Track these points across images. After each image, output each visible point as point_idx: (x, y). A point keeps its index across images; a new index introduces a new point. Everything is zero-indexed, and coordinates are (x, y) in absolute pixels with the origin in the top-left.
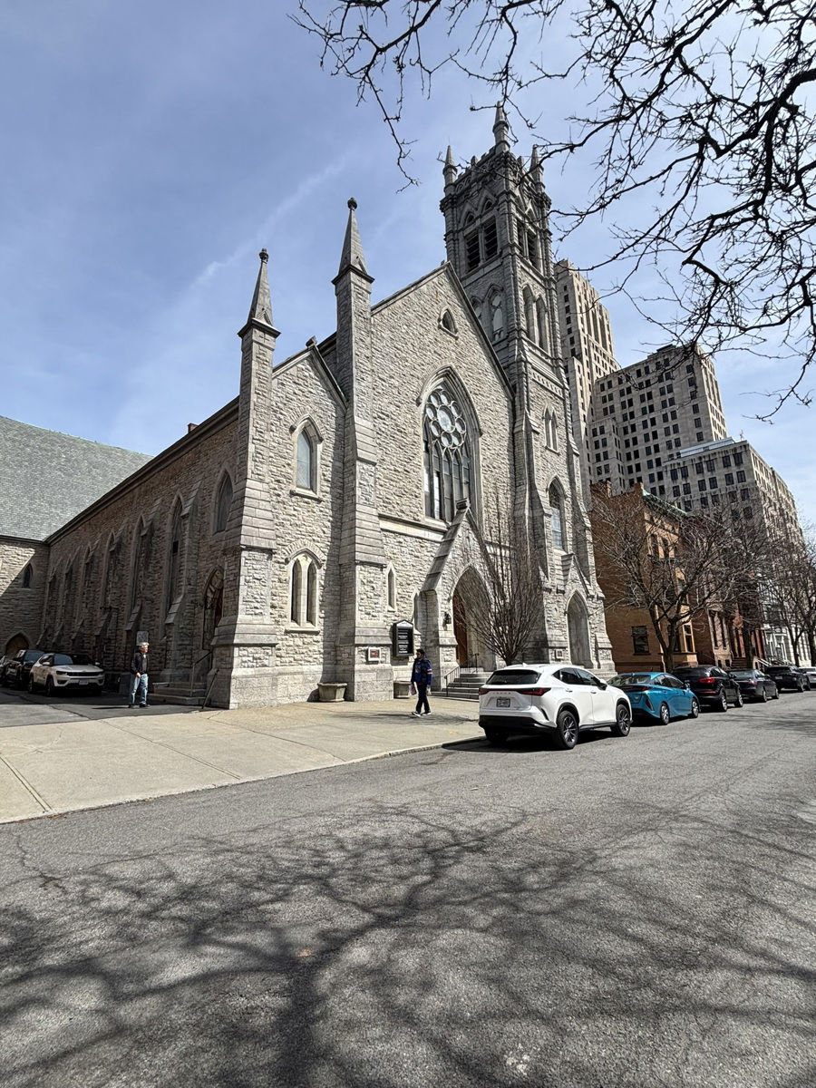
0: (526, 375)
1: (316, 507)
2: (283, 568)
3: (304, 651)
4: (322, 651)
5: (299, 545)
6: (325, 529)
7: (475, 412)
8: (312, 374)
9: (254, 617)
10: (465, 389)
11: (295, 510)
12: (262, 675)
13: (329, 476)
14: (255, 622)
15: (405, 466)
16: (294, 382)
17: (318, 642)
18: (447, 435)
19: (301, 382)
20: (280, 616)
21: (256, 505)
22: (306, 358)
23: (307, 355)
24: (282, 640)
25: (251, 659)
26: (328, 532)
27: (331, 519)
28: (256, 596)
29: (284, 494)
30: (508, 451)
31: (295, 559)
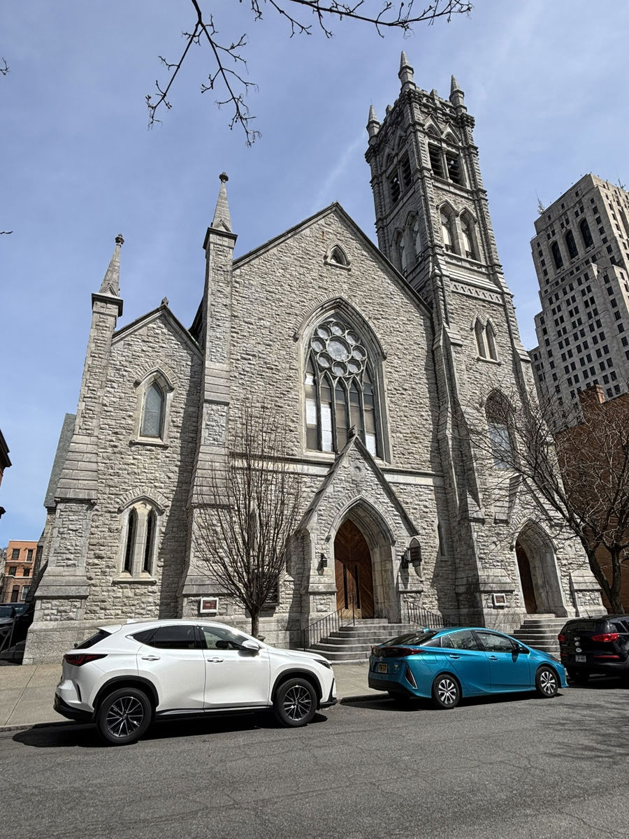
0: (442, 289)
1: (161, 455)
2: (115, 517)
3: (136, 602)
4: (158, 602)
5: (138, 492)
6: (171, 475)
7: (375, 337)
8: (165, 331)
9: (66, 569)
10: (361, 316)
11: (134, 459)
12: (64, 629)
13: (179, 422)
14: (64, 574)
15: (276, 401)
16: (144, 341)
17: (153, 592)
18: (341, 365)
19: (151, 339)
20: (108, 567)
21: (79, 458)
22: (158, 318)
23: (158, 314)
24: (108, 591)
25: (55, 612)
26: (175, 477)
27: (179, 463)
28: (69, 547)
29: (123, 445)
30: (426, 369)
31: (131, 507)
